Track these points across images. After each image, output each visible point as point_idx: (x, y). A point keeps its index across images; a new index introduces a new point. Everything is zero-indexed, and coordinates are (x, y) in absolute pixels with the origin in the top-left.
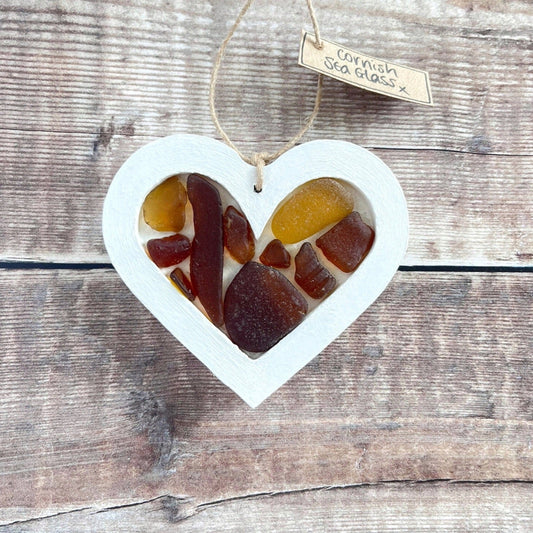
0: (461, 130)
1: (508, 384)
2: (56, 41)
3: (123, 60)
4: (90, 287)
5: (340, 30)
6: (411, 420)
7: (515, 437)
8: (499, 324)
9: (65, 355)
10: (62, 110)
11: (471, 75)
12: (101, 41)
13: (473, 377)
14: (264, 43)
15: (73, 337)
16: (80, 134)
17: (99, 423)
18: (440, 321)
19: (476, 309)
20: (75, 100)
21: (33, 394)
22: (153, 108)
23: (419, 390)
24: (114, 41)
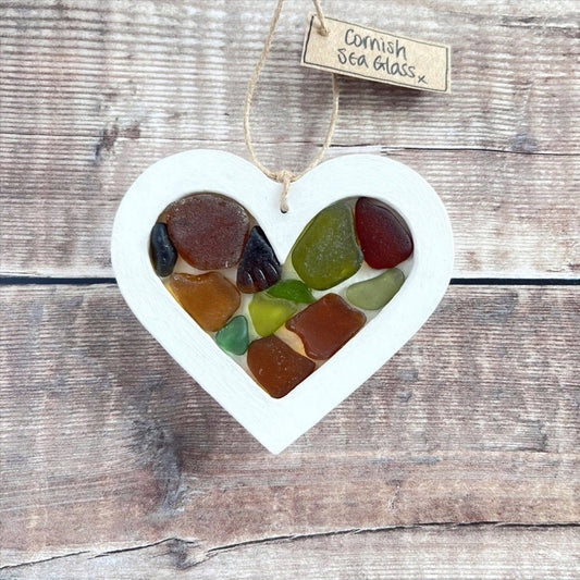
0: (502, 127)
1: (562, 412)
2: (57, 39)
3: (129, 58)
4: (90, 304)
5: (365, 20)
6: (451, 454)
7: (571, 473)
8: (550, 344)
9: (62, 380)
10: (62, 112)
11: (513, 67)
12: (105, 37)
13: (522, 404)
14: (282, 36)
15: (71, 359)
16: (82, 138)
17: (98, 455)
18: (483, 341)
19: (524, 327)
20: (76, 101)
21: (27, 423)
22: (161, 107)
23: (459, 419)
24: (119, 37)
